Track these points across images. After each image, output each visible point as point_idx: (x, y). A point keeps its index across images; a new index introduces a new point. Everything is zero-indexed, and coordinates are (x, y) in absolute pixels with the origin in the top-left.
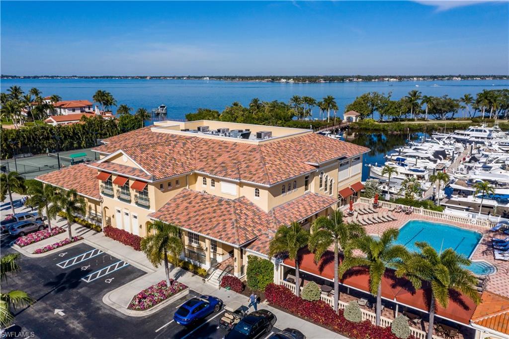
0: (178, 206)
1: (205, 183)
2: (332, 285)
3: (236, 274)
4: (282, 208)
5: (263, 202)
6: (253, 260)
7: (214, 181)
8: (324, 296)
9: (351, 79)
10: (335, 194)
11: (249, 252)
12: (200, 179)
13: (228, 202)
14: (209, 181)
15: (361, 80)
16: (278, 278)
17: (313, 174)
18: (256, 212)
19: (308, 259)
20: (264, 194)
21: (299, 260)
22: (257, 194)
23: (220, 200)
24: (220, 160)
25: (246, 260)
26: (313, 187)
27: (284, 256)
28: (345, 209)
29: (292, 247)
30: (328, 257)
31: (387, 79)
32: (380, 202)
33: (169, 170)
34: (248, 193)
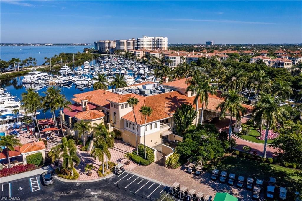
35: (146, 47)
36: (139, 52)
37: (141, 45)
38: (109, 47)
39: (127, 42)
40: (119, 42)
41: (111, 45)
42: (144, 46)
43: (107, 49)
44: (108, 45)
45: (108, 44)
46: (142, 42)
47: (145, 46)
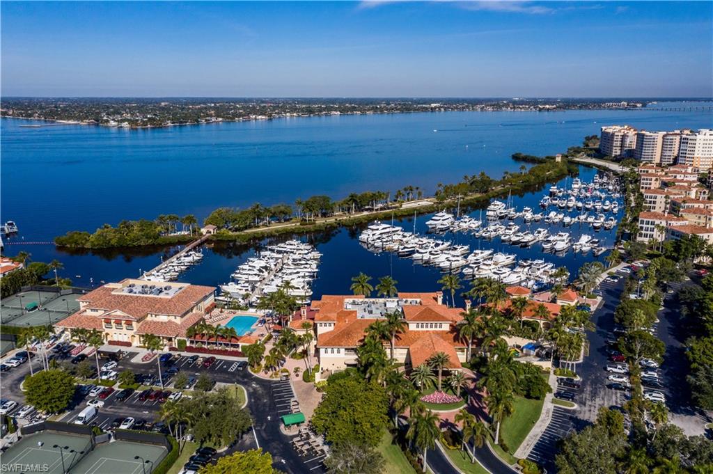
0: (145, 327)
1: (152, 316)
2: (205, 342)
3: (174, 346)
4: (185, 321)
5: (178, 321)
6: (179, 341)
7: (156, 315)
8: (203, 346)
9: (207, 118)
10: (203, 312)
11: (177, 338)
12: (149, 315)
13: (165, 323)
14: (153, 316)
15: (221, 119)
16: (188, 344)
17: (194, 306)
18: (176, 325)
19: (197, 336)
20: (178, 318)
21: (195, 338)
22: (175, 318)
23: (162, 323)
24: (157, 307)
25: (176, 341)
26: (194, 311)
27: (190, 337)
28: (207, 316)
29: (193, 333)
30: (203, 335)
31: (254, 117)
32: (223, 310)
33: (139, 314)
34: (172, 318)
35: (703, 158)
36: (649, 177)
37: (688, 152)
38: (622, 146)
39: (663, 138)
40: (643, 138)
41: (628, 141)
42: (696, 155)
43: (617, 151)
44: (622, 141)
45: (622, 139)
46: (692, 146)
47: (700, 155)
